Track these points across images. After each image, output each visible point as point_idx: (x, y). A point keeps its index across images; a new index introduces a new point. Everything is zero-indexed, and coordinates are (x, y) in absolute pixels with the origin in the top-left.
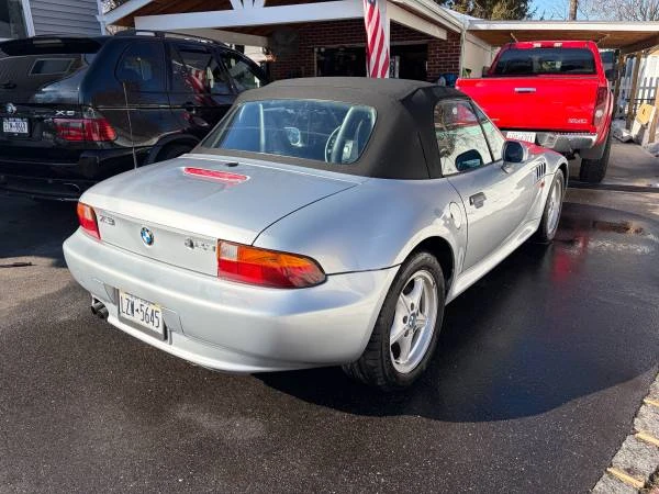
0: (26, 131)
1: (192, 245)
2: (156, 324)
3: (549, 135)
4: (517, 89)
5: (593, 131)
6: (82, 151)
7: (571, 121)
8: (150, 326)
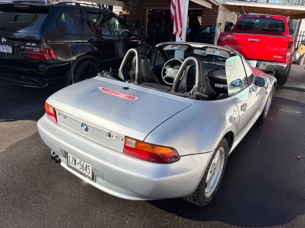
0: (11, 52)
1: (110, 136)
2: (88, 172)
3: (263, 62)
4: (249, 40)
5: (285, 62)
6: (39, 64)
7: (275, 57)
8: (84, 172)
